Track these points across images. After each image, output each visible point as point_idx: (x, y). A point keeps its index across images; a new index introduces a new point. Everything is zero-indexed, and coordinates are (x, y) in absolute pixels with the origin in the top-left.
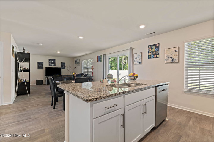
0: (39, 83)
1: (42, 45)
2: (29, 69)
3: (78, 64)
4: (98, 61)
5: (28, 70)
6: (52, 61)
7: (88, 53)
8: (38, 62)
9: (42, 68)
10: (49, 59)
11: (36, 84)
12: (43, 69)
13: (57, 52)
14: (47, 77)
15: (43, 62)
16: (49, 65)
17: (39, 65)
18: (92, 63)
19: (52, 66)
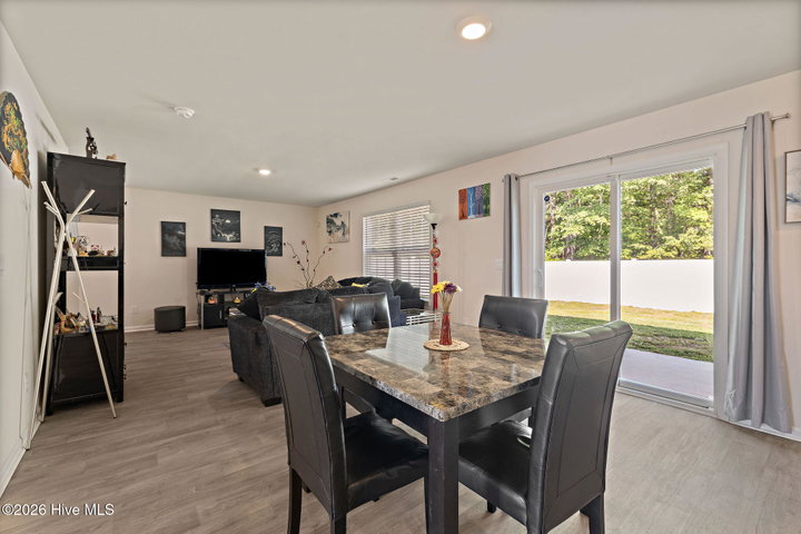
0: (169, 320)
1: (191, 113)
2: (116, 254)
3: (340, 233)
4: (463, 216)
5: (115, 263)
6: (226, 221)
7: (401, 176)
8: (164, 226)
9: (183, 253)
10: (213, 212)
11: (152, 327)
12: (185, 255)
13: (257, 170)
14: (202, 293)
15: (184, 224)
16: (214, 239)
17: (167, 236)
18: (434, 225)
19: (225, 241)
